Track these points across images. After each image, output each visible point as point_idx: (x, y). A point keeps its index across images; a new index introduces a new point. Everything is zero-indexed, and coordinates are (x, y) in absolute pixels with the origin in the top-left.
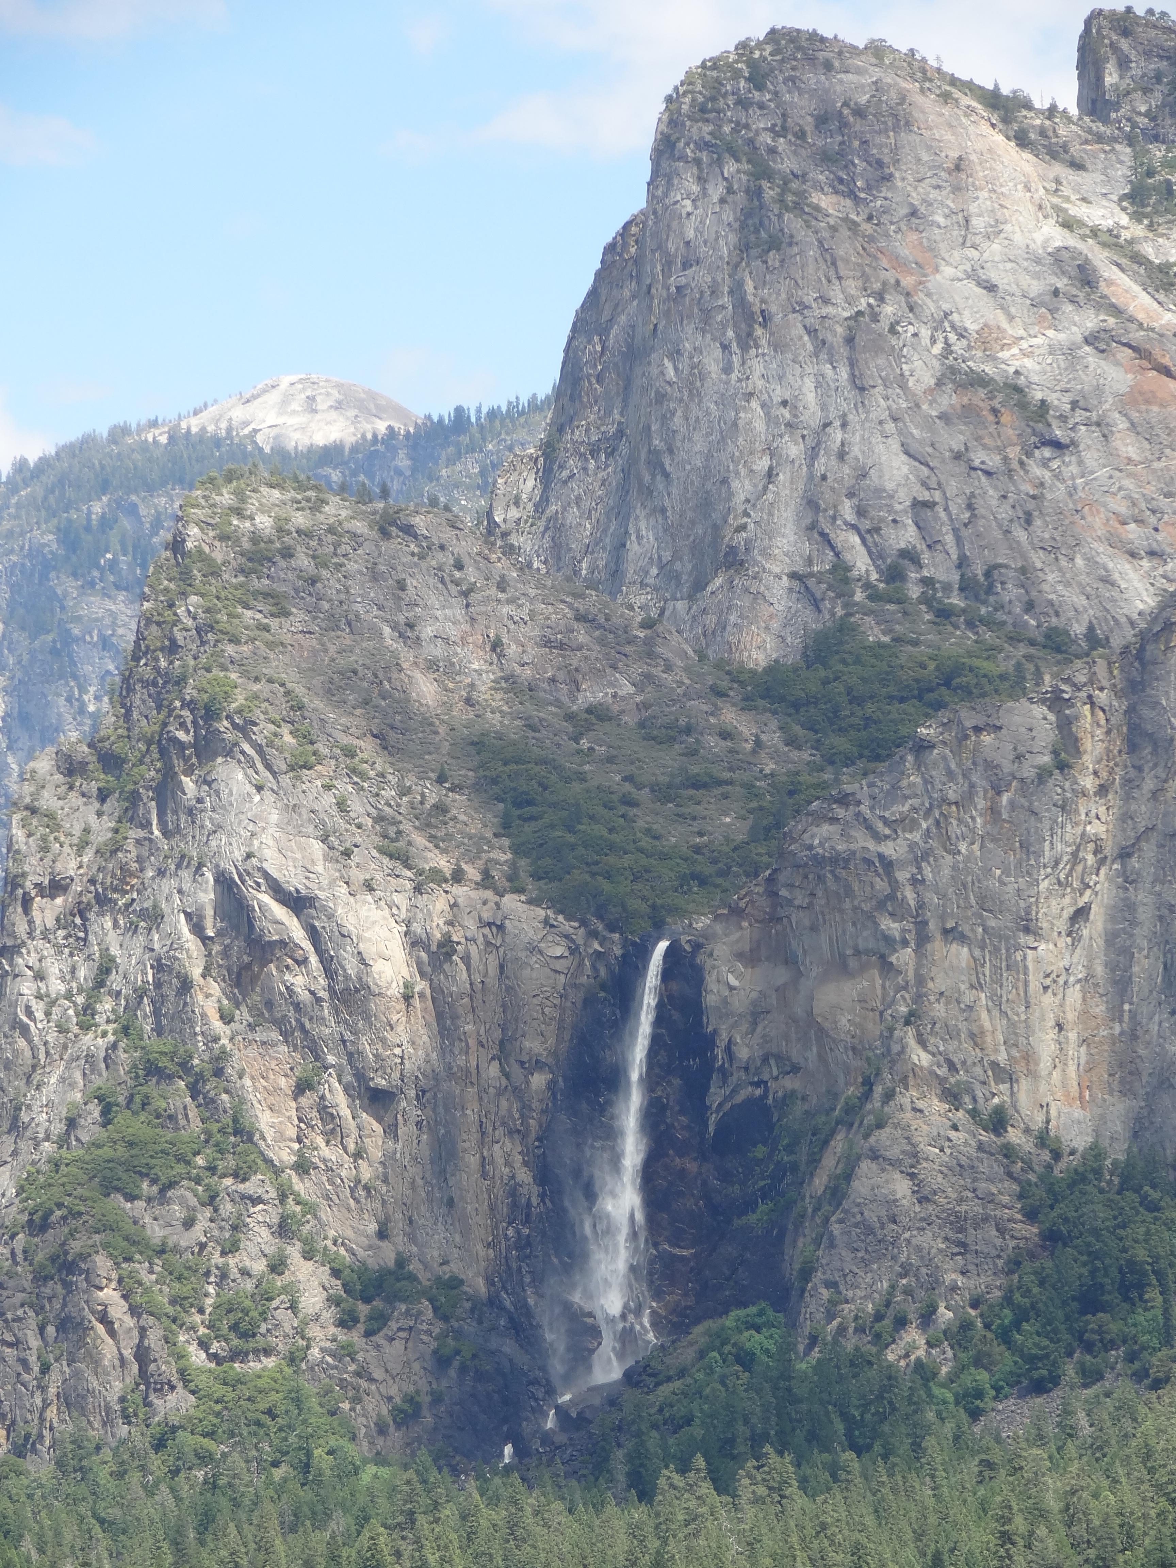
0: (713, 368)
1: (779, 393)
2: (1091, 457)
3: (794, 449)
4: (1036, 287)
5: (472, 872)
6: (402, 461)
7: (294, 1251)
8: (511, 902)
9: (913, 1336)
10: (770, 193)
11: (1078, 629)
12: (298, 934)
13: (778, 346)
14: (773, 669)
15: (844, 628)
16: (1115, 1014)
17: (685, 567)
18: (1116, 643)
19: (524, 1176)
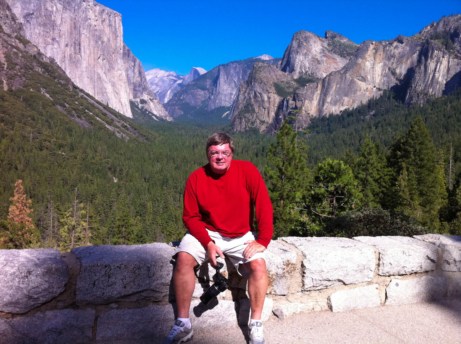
0: (295, 56)
1: (299, 58)
2: (322, 65)
3: (300, 63)
4: (320, 51)
5: (273, 93)
6: (272, 61)
7: (257, 119)
8: (275, 95)
9: (301, 129)
10: (300, 43)
11: (319, 78)
12: (259, 96)
13: (300, 55)
14: (297, 79)
15: (302, 76)
16: (318, 106)
17: (291, 71)
18: (323, 78)
19: (274, 115)
